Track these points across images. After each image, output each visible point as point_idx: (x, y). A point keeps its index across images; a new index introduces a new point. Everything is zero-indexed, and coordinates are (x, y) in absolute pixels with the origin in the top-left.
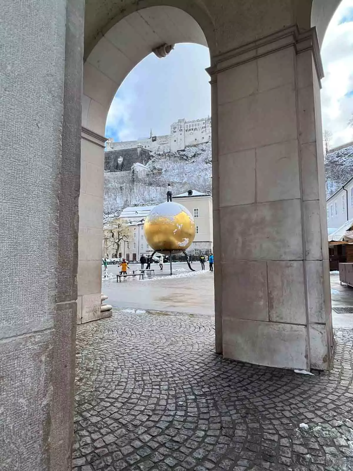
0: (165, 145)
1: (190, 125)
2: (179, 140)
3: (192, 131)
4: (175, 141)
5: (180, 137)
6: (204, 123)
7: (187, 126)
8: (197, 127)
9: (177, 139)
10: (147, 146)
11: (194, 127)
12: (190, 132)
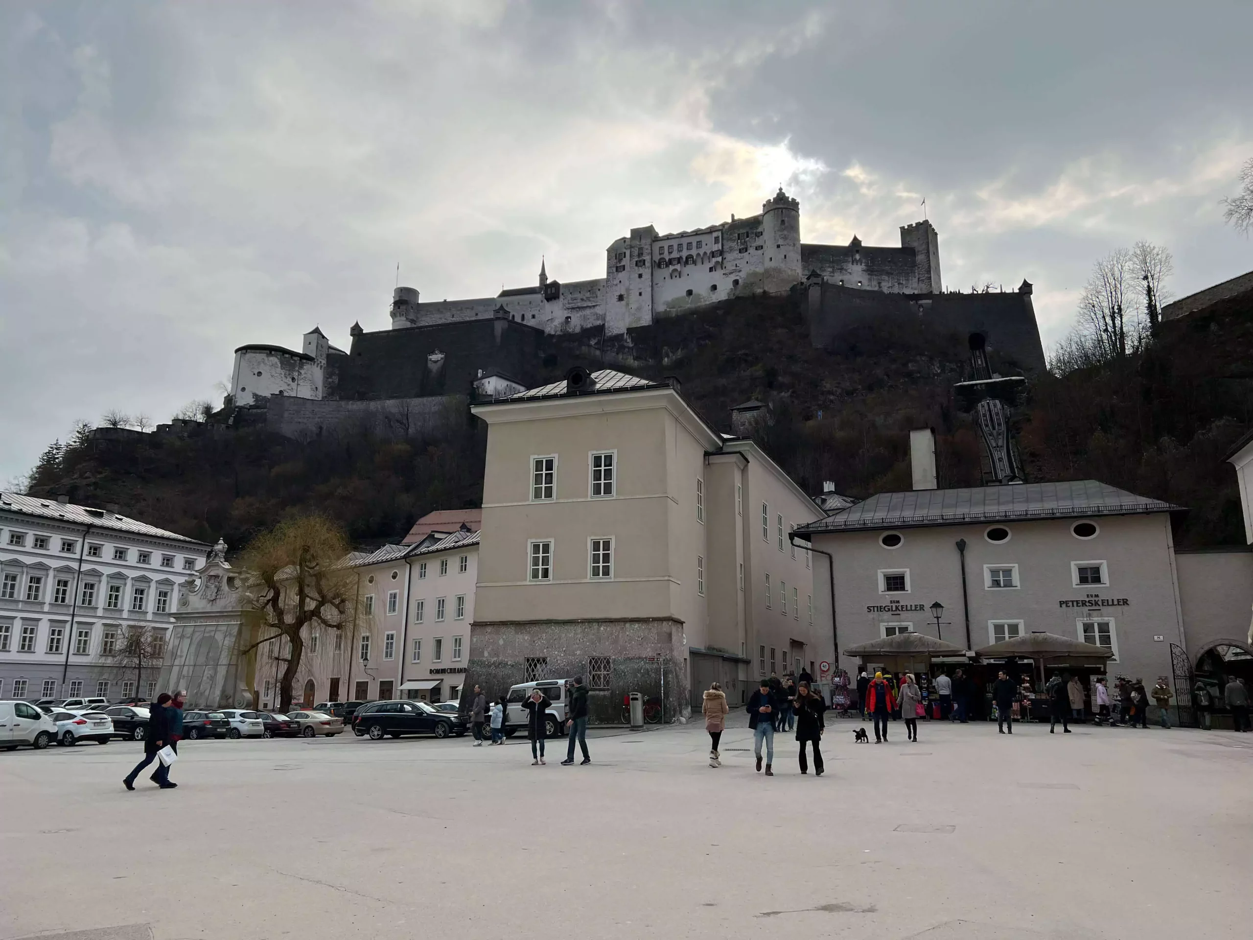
0: (588, 312)
1: (670, 247)
2: (634, 297)
3: (678, 267)
4: (621, 298)
5: (636, 285)
6: (717, 239)
7: (662, 248)
8: (694, 252)
9: (628, 290)
10: (528, 316)
11: (685, 254)
12: (671, 268)
